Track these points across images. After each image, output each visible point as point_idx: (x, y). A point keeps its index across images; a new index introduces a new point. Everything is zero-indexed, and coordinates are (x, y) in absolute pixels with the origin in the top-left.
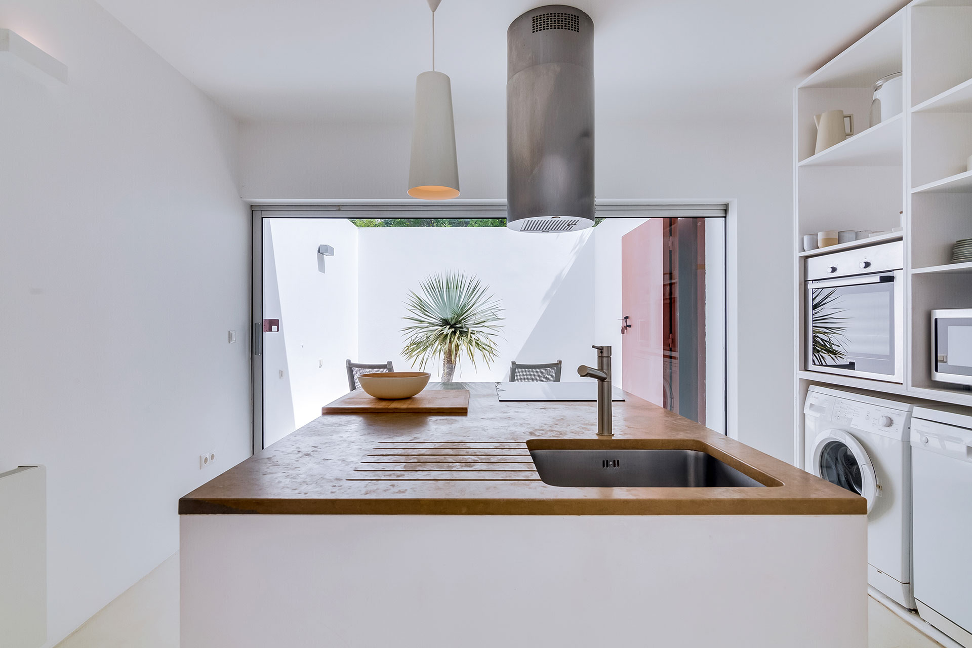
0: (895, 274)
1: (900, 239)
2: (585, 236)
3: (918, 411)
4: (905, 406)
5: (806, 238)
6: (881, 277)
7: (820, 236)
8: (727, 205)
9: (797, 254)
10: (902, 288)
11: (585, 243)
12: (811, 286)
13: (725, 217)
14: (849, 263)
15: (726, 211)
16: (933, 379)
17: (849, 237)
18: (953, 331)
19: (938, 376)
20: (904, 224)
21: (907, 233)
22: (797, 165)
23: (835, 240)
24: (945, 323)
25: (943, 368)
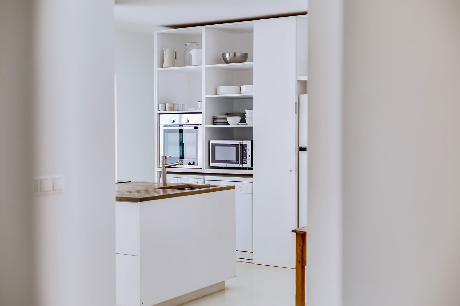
0: (198, 126)
1: (201, 113)
3: (207, 178)
4: (202, 177)
5: (160, 105)
6: (194, 127)
7: (167, 105)
9: (156, 112)
10: (201, 131)
12: (162, 128)
16: (210, 166)
17: (176, 107)
18: (216, 148)
19: (212, 165)
20: (202, 107)
21: (203, 111)
22: (156, 69)
23: (172, 108)
24: (214, 145)
25: (214, 161)
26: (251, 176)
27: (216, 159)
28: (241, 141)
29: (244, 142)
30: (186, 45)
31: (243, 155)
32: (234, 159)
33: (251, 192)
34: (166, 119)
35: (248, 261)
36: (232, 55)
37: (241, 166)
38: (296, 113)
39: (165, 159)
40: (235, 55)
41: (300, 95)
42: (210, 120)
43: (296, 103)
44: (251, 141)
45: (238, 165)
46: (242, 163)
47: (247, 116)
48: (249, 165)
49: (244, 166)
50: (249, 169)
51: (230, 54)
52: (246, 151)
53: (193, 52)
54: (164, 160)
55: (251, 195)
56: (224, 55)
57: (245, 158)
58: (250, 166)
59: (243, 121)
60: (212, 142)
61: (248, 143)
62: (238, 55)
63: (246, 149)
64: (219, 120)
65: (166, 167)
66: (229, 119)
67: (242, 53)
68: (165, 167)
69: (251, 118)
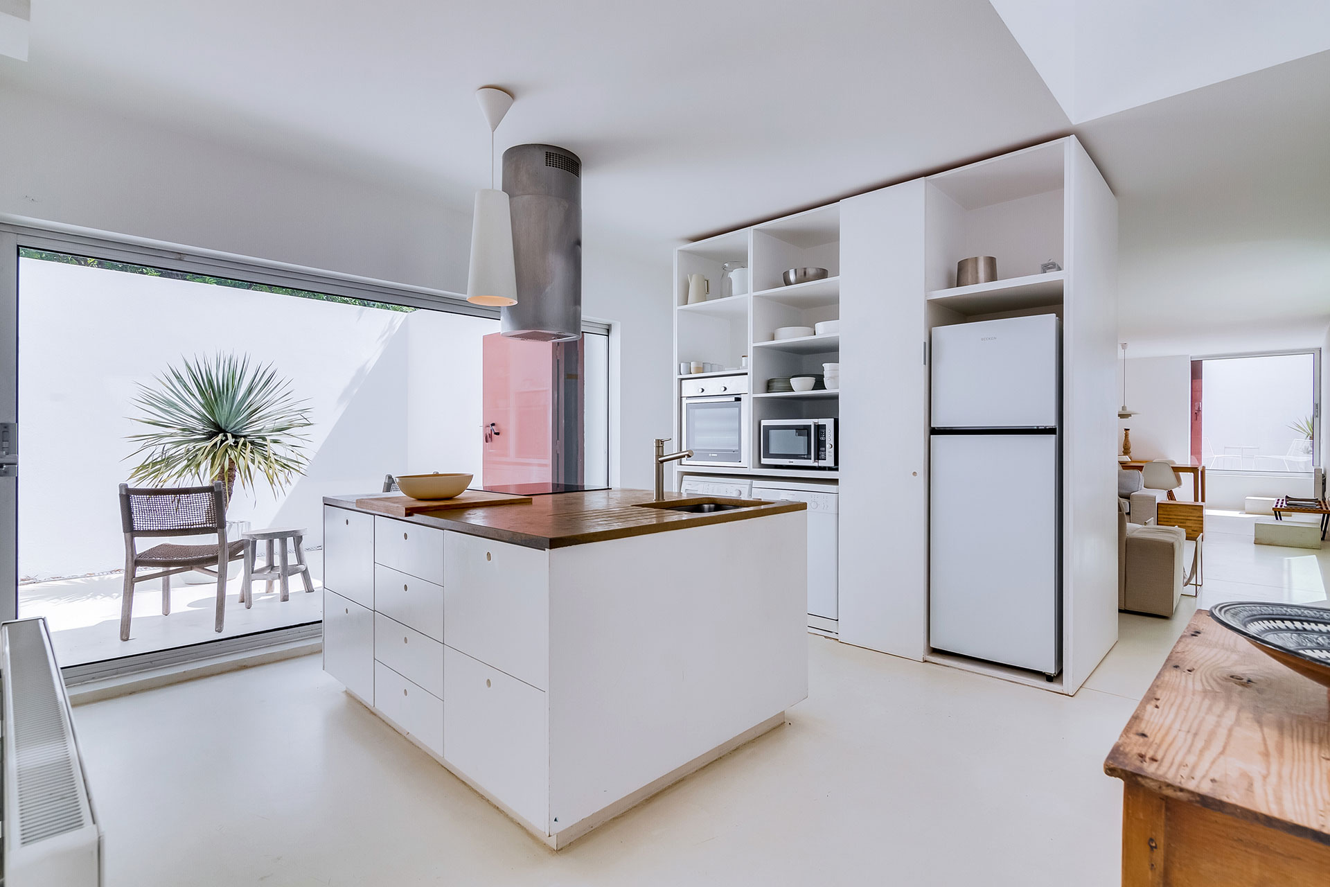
0: (742, 396)
1: (746, 374)
2: (396, 322)
3: (756, 483)
4: (748, 481)
5: (682, 365)
6: (736, 398)
7: (693, 365)
8: (610, 326)
9: (676, 377)
10: (747, 406)
11: (396, 330)
12: (685, 401)
13: (608, 336)
14: (714, 386)
15: (608, 331)
16: (762, 463)
17: (707, 367)
18: (772, 432)
19: (764, 461)
20: (748, 364)
21: (750, 370)
22: (676, 308)
23: (701, 369)
24: (768, 428)
25: (768, 455)
26: (835, 481)
27: (772, 451)
28: (816, 420)
29: (821, 421)
30: (724, 268)
31: (820, 444)
32: (803, 451)
33: (834, 510)
34: (690, 388)
35: (830, 636)
36: (801, 272)
37: (816, 464)
38: (925, 364)
39: (661, 445)
40: (805, 273)
41: (933, 328)
42: (762, 386)
43: (925, 343)
44: (835, 419)
45: (811, 463)
46: (818, 458)
47: (827, 374)
48: (829, 462)
49: (821, 463)
50: (830, 469)
51: (796, 271)
52: (825, 436)
53: (734, 275)
54: (659, 447)
55: (834, 517)
56: (786, 275)
57: (823, 449)
58: (832, 465)
59: (820, 384)
60: (764, 423)
61: (829, 423)
62: (811, 272)
63: (825, 434)
64: (776, 385)
65: (662, 462)
66: (794, 382)
67: (817, 269)
68: (660, 461)
69: (835, 378)
